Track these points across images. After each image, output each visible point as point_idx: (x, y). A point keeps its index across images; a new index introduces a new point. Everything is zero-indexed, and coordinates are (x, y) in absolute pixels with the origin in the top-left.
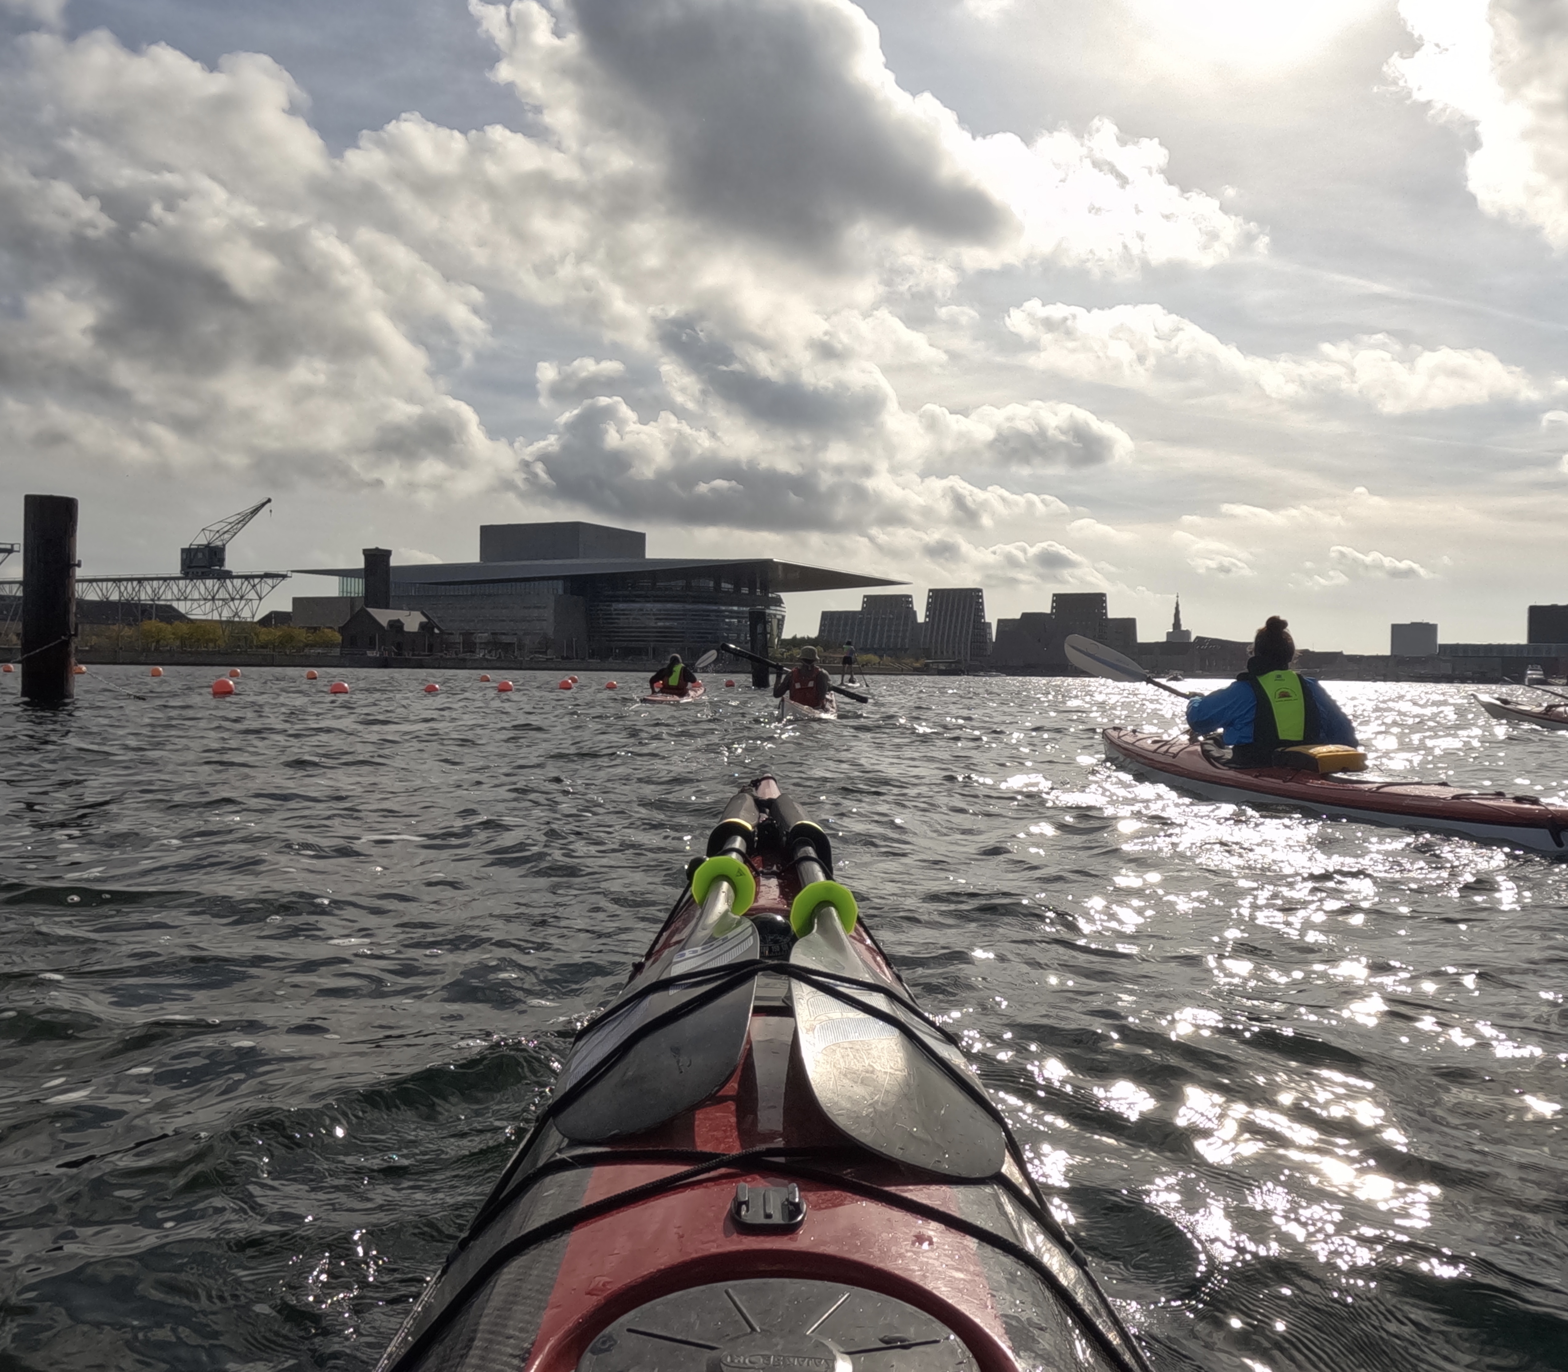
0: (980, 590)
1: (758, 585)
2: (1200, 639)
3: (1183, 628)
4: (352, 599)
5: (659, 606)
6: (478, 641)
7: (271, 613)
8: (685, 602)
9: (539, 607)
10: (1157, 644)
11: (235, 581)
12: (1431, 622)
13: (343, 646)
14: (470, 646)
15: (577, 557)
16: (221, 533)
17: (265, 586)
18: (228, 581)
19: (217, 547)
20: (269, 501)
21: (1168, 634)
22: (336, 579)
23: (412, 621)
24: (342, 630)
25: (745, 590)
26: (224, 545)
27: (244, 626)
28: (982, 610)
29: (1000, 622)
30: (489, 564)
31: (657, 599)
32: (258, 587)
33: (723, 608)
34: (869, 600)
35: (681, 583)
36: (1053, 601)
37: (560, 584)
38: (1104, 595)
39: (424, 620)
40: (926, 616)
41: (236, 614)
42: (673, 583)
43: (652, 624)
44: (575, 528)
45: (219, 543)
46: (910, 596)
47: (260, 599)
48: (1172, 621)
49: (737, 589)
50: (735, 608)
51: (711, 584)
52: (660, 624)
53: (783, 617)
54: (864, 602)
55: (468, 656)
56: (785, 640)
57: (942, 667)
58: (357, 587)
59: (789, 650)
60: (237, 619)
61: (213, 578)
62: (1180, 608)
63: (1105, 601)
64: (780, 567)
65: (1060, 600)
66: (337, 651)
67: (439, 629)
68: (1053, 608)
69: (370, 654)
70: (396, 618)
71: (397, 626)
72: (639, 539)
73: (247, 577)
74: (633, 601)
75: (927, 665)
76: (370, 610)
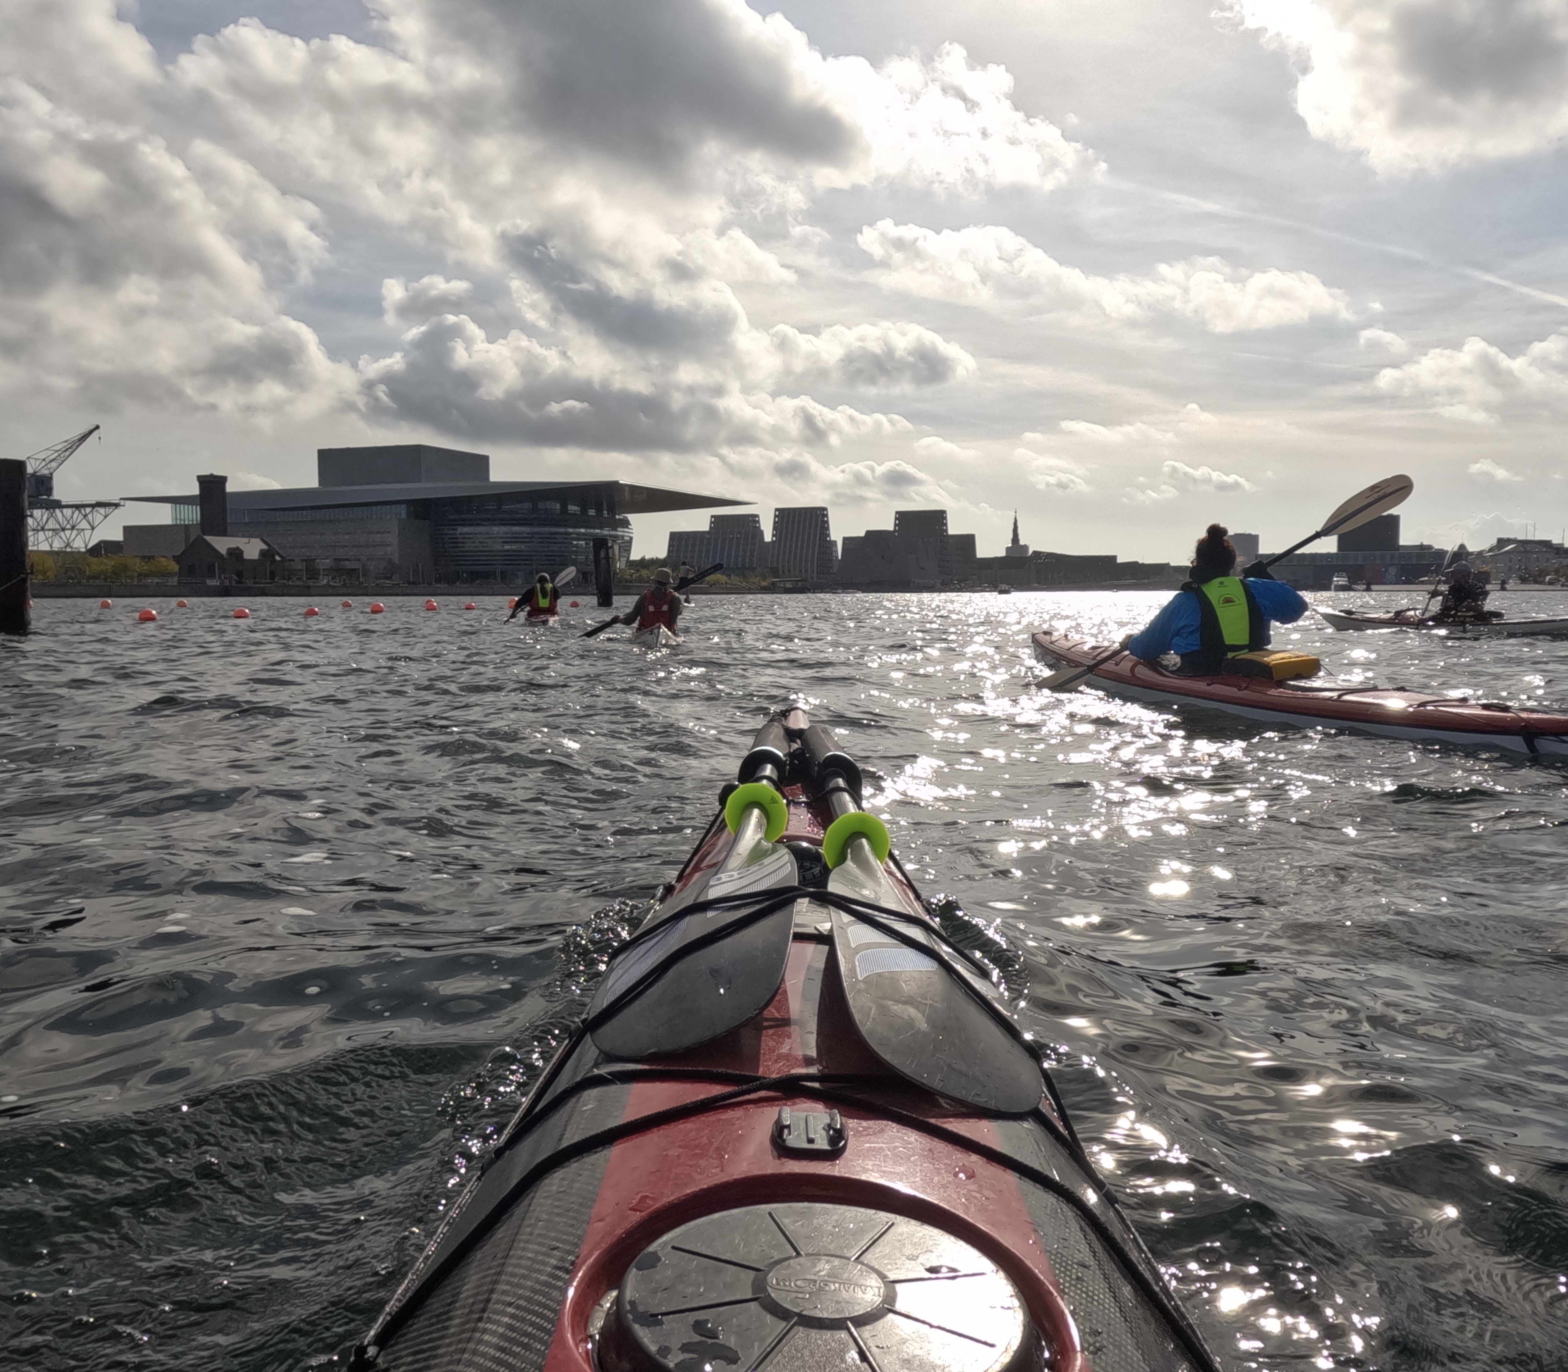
0: (825, 509)
1: (605, 507)
2: (1035, 553)
3: (1022, 543)
4: (187, 527)
5: (504, 529)
6: (322, 567)
7: (101, 542)
8: (531, 525)
9: (383, 533)
10: (996, 559)
11: (65, 510)
12: (1253, 533)
13: (180, 574)
14: (313, 573)
15: (420, 481)
16: (47, 462)
17: (98, 515)
18: (57, 511)
19: (44, 476)
20: (97, 427)
21: (1008, 549)
22: (168, 506)
23: (252, 549)
24: (177, 559)
25: (592, 512)
26: (51, 474)
27: (76, 555)
28: (828, 528)
29: (845, 539)
30: (329, 489)
31: (503, 522)
32: (90, 516)
33: (571, 530)
34: (717, 520)
35: (527, 505)
36: (896, 519)
37: (403, 510)
38: (944, 512)
39: (265, 547)
40: (773, 535)
41: (68, 545)
42: (519, 506)
43: (499, 547)
44: (417, 450)
45: (45, 472)
46: (757, 516)
47: (93, 528)
48: (1011, 536)
49: (584, 511)
50: (583, 530)
51: (558, 506)
52: (507, 547)
53: (631, 538)
54: (711, 522)
55: (311, 583)
56: (634, 561)
57: (789, 585)
58: (192, 515)
59: (637, 571)
60: (69, 550)
61: (41, 508)
62: (1019, 524)
63: (945, 518)
64: (627, 489)
65: (902, 517)
66: (174, 581)
67: (280, 555)
68: (896, 525)
69: (211, 582)
70: (233, 546)
71: (236, 553)
72: (483, 461)
73: (78, 507)
74: (478, 525)
75: (773, 584)
76: (208, 538)
